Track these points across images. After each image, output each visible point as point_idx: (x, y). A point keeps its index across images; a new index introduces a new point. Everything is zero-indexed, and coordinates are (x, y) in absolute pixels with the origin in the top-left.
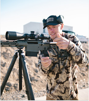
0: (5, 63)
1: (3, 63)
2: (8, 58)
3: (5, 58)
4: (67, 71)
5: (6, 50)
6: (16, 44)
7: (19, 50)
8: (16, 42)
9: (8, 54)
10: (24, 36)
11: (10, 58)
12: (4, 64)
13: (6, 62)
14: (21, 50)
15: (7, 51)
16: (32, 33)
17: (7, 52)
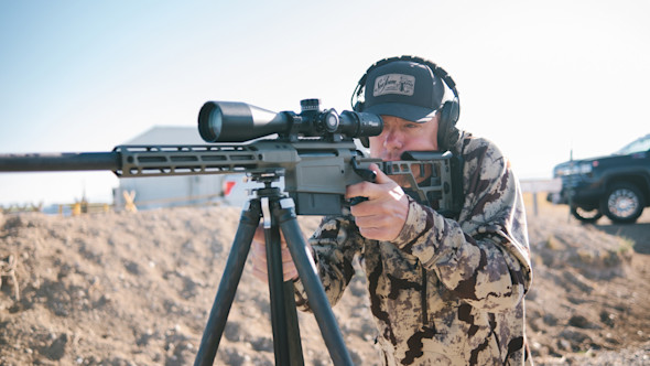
0: (63, 337)
1: (49, 337)
2: (72, 310)
3: (60, 314)
4: (469, 326)
5: (58, 270)
6: (250, 157)
7: (262, 185)
8: (252, 148)
9: (73, 289)
10: (280, 119)
11: (86, 308)
12: (55, 342)
13: (69, 333)
14: (274, 185)
15: (60, 276)
16: (310, 108)
17: (66, 281)
